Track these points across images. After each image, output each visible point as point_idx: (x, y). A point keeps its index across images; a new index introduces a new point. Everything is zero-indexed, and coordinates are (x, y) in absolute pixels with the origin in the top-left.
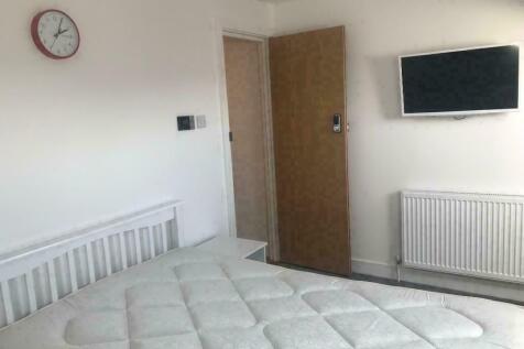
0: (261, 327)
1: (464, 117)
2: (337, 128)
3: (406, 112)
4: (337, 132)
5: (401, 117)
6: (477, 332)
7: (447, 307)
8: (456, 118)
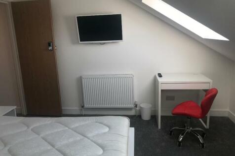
0: (7, 148)
1: (104, 43)
2: (50, 48)
3: (81, 41)
4: (51, 50)
5: (79, 43)
6: (107, 130)
7: (96, 122)
8: (101, 44)
